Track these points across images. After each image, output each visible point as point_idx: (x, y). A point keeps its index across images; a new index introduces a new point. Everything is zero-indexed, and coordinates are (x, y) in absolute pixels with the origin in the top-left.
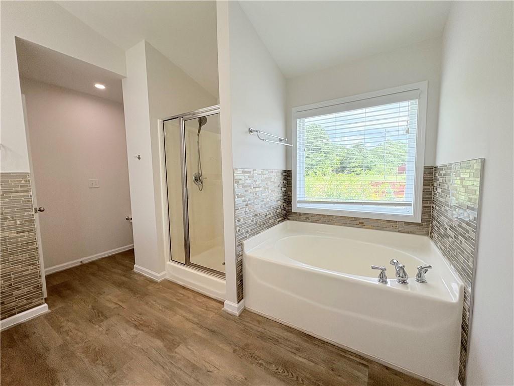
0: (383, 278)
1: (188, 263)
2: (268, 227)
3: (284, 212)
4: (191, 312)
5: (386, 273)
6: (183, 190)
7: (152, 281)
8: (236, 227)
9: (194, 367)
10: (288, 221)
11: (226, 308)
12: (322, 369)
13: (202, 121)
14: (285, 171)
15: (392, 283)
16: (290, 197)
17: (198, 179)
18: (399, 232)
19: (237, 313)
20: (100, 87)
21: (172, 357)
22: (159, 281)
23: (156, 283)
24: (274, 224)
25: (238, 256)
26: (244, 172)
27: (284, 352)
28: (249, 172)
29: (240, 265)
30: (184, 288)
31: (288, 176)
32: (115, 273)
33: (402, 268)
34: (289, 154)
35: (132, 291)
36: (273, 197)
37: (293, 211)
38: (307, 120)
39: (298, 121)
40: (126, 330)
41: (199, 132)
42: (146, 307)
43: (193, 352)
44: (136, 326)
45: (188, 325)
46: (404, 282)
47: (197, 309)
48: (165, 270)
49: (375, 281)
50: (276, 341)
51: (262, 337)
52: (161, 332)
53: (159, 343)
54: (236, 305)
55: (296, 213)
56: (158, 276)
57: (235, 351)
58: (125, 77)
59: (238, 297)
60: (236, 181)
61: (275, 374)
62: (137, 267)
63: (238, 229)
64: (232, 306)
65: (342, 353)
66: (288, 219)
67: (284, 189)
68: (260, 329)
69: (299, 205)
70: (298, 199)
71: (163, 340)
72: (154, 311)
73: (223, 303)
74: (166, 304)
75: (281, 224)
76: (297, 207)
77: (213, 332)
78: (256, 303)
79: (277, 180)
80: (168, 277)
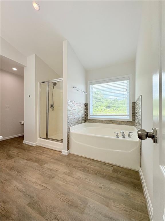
0: (118, 136)
1: (47, 138)
2: (79, 124)
3: (85, 119)
4: (49, 155)
5: (118, 134)
6: (47, 109)
7: (31, 146)
8: (67, 121)
9: (51, 170)
10: (86, 123)
11: (62, 153)
12: (97, 168)
13: (55, 84)
14: (86, 104)
15: (121, 137)
16: (87, 113)
17: (52, 106)
18: (125, 125)
19: (67, 154)
20: (15, 69)
21: (43, 168)
22: (34, 146)
23: (33, 146)
24: (81, 123)
25: (68, 132)
26: (71, 102)
27: (84, 164)
28: (73, 102)
29: (68, 136)
30: (45, 148)
31: (86, 106)
32: (14, 144)
33: (123, 133)
34: (87, 97)
35: (23, 149)
36: (81, 113)
37: (89, 119)
38: (94, 85)
39: (90, 86)
40: (23, 161)
41: (53, 88)
42: (30, 154)
43: (50, 166)
44: (27, 160)
45: (48, 159)
46: (124, 137)
47: (51, 154)
48: (37, 142)
49: (115, 137)
50: (81, 162)
51: (76, 161)
52: (37, 161)
53: (37, 164)
54: (66, 151)
55: (89, 120)
56: (34, 144)
57: (66, 165)
58: (25, 66)
59: (68, 148)
60: (68, 104)
61: (81, 170)
62: (25, 141)
63: (68, 122)
64: (65, 152)
66: (87, 122)
67: (85, 110)
68: (76, 159)
69: (91, 117)
70: (90, 114)
71: (38, 163)
72: (34, 155)
73: (61, 152)
74: (38, 153)
75: (84, 123)
76: (90, 117)
77: (57, 160)
78: (74, 151)
79: (83, 107)
80: (38, 145)
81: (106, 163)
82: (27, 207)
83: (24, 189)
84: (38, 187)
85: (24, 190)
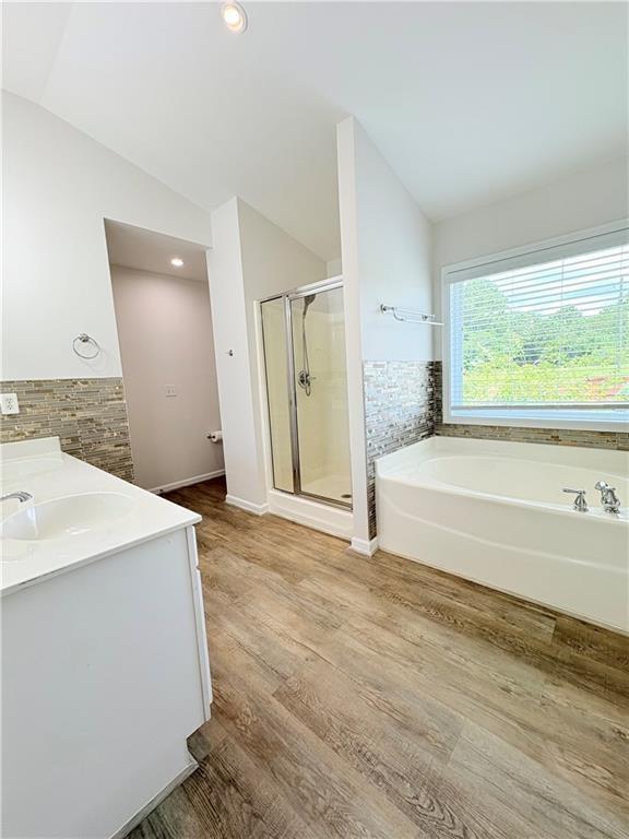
0: (580, 503)
1: (297, 491)
2: (407, 444)
3: (430, 424)
4: (309, 548)
5: (586, 497)
6: (290, 395)
7: (251, 515)
8: (366, 439)
9: (324, 602)
10: (437, 437)
11: (353, 546)
12: (489, 616)
13: (309, 299)
14: (432, 364)
15: (596, 510)
16: (439, 401)
17: (304, 380)
18: (619, 449)
19: (370, 554)
20: (177, 262)
21: (297, 590)
22: (261, 514)
23: (257, 516)
24: (415, 440)
25: (370, 478)
26: (375, 366)
27: (436, 597)
28: (383, 366)
29: (372, 490)
30: (294, 523)
31: (435, 370)
32: (204, 504)
33: (611, 491)
34: (436, 338)
35: (231, 523)
36: (414, 400)
37: (444, 422)
38: (465, 283)
39: (452, 286)
40: (236, 562)
41: (305, 313)
42: (250, 540)
43: (320, 588)
44: (246, 559)
45: (309, 562)
46: (613, 510)
47: (316, 546)
48: (265, 502)
49: (568, 507)
50: (424, 584)
51: (406, 579)
52: (278, 565)
53: (278, 576)
54: (368, 543)
55: (449, 425)
56: (260, 509)
57: (371, 590)
58: (209, 248)
59: (371, 532)
60: (364, 379)
61: (425, 615)
62: (230, 498)
63: (369, 442)
64: (363, 545)
65: (519, 603)
66: (437, 434)
67: (430, 390)
68: (403, 571)
69: (453, 413)
70: (452, 405)
71: (281, 573)
72: (263, 545)
73: (350, 543)
74: (278, 539)
75: (426, 441)
76: (449, 416)
77: (339, 569)
78: (394, 541)
79: (421, 376)
80: (271, 511)
81: (524, 602)
82: (273, 700)
83: (255, 648)
84: (295, 649)
85: (259, 653)
